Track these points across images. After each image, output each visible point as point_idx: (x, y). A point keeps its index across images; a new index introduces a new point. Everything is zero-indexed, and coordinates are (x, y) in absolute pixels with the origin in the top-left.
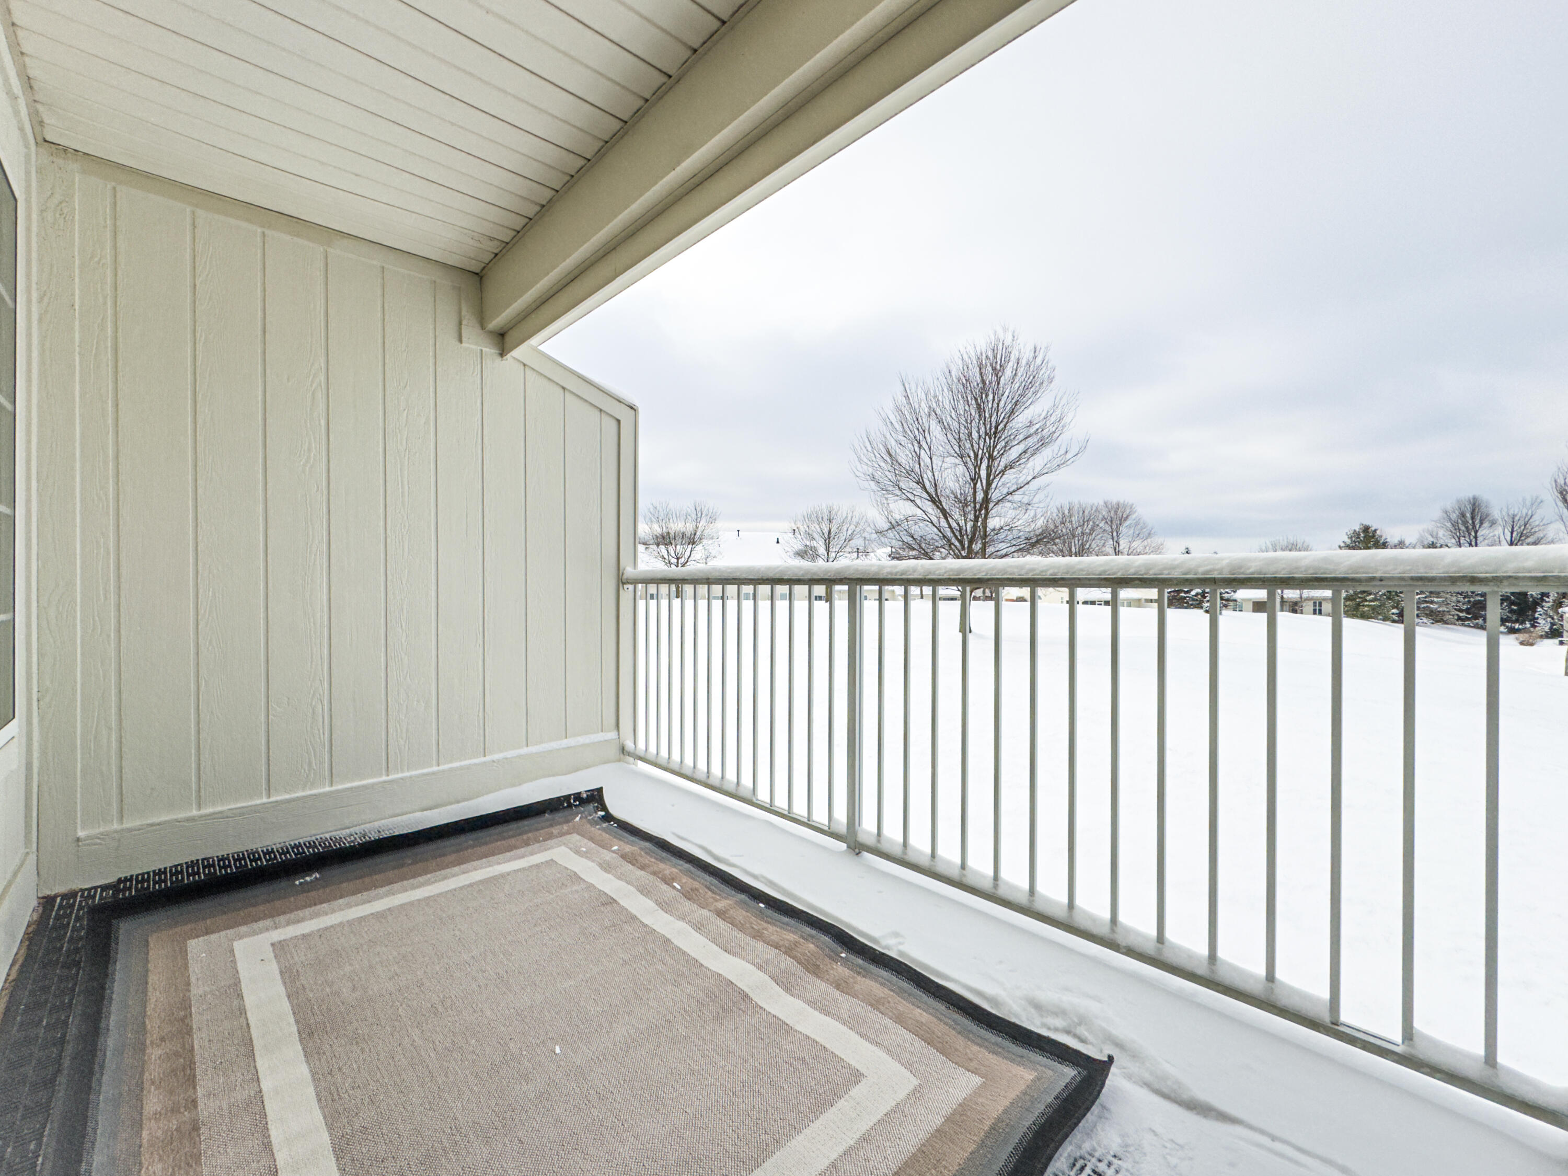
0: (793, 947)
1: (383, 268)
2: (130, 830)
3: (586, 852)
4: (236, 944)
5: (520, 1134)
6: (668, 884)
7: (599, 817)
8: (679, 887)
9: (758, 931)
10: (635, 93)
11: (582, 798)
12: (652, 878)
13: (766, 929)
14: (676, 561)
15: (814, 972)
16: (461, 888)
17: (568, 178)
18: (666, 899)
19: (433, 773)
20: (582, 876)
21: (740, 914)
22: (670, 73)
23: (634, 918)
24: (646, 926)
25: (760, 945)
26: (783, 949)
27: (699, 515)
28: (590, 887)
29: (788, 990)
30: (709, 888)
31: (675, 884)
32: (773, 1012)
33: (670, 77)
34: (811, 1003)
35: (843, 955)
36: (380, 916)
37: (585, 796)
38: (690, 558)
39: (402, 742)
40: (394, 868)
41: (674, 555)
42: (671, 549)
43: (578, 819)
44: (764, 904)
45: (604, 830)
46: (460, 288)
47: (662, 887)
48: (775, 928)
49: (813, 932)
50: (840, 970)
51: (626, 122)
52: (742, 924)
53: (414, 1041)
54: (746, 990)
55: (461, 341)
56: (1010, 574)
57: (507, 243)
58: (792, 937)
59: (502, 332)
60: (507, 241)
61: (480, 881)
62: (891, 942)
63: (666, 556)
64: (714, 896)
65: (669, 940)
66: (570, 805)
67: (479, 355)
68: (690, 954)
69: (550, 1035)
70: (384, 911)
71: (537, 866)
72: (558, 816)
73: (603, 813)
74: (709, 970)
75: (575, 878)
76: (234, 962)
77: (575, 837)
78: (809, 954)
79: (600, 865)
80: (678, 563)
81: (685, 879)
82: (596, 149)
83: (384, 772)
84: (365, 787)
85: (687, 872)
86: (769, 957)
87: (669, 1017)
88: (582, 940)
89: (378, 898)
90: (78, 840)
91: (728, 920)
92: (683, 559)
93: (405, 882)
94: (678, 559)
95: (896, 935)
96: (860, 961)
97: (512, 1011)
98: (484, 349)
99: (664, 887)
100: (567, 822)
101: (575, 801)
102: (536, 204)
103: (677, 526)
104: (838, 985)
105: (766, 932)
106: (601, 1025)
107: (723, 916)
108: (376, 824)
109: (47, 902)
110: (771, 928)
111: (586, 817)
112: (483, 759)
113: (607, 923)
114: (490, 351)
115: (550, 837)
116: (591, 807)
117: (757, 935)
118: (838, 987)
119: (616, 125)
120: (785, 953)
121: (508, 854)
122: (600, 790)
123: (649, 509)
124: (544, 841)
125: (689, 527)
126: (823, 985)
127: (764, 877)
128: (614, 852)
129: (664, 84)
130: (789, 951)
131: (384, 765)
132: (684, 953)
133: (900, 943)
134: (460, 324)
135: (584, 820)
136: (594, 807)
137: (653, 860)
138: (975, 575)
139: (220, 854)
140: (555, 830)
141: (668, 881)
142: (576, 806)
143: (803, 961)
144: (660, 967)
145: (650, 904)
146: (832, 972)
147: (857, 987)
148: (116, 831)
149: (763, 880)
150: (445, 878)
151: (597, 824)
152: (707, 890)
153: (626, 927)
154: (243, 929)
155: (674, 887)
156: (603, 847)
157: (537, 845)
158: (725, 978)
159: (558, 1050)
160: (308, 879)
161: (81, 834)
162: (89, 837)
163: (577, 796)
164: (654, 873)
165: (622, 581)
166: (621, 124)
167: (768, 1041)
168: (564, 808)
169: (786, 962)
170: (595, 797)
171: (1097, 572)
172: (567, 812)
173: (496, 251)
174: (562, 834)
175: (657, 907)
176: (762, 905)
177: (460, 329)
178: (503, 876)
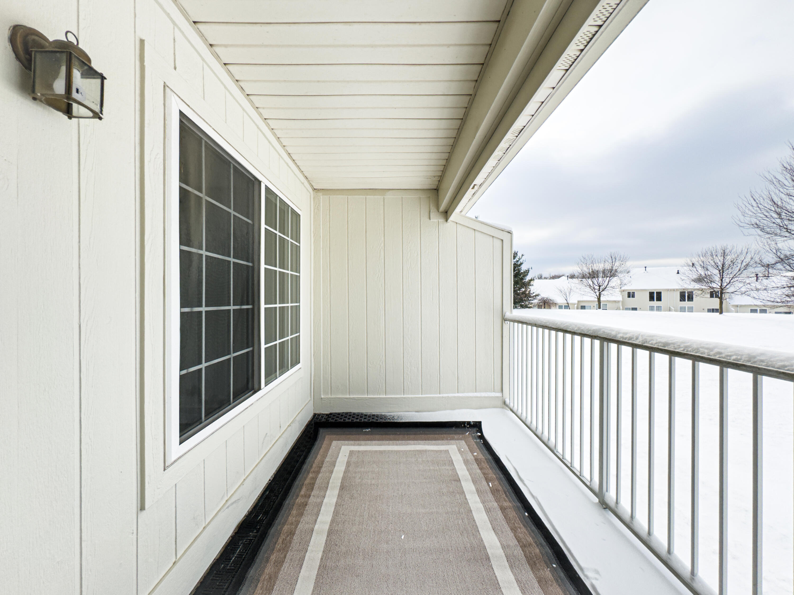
0: (528, 545)
1: (402, 197)
2: (333, 398)
3: (463, 452)
4: (343, 447)
5: (374, 563)
6: (487, 482)
7: (477, 436)
8: (491, 486)
9: (516, 527)
10: (460, 107)
11: (471, 425)
12: (482, 475)
13: (520, 528)
14: (598, 287)
15: (531, 566)
16: (410, 451)
17: (451, 147)
18: (482, 489)
19: (419, 398)
20: (454, 463)
21: (512, 514)
22: (471, 94)
23: (463, 492)
24: (466, 499)
25: (511, 535)
26: (521, 544)
27: (614, 260)
28: (454, 469)
29: (511, 567)
30: (505, 493)
31: (490, 484)
32: (496, 574)
33: (471, 95)
34: (517, 581)
35: (554, 566)
36: (381, 452)
37: (472, 423)
38: (608, 286)
39: (409, 383)
40: (393, 434)
41: (597, 285)
42: (595, 281)
43: (467, 434)
44: (528, 513)
45: (476, 442)
46: (429, 197)
47: (484, 482)
48: (525, 530)
49: (544, 543)
50: (547, 573)
51: (462, 119)
52: (510, 520)
53: (365, 507)
54: (490, 555)
55: (430, 219)
56: (702, 353)
57: (441, 176)
58: (530, 539)
59: (446, 211)
60: (441, 175)
61: (417, 450)
62: (590, 574)
63: (592, 285)
64: (506, 498)
65: (471, 511)
66: (465, 426)
67: (437, 223)
68: (477, 523)
69: (404, 529)
70: (383, 451)
71: (441, 451)
72: (459, 430)
73: (479, 434)
74: (480, 535)
75: (451, 463)
76: (339, 453)
77: (463, 442)
78: (533, 554)
79: (464, 460)
80: (599, 289)
81: (496, 483)
82: (457, 132)
83: (403, 394)
84: (396, 398)
85: (499, 479)
86: (511, 544)
87: (450, 549)
88: (438, 493)
89: (384, 445)
90: (322, 398)
91: (504, 514)
92: (603, 286)
93: (395, 442)
94: (600, 286)
95: (597, 572)
96: (562, 575)
97: (398, 511)
98: (439, 220)
99: (484, 483)
100: (463, 434)
101: (467, 425)
102: (444, 160)
103: (599, 267)
104: (540, 581)
105: (519, 530)
106: (423, 535)
107: (503, 510)
108: (399, 413)
109: (315, 415)
110: (524, 530)
111: (472, 434)
112: (439, 395)
113: (451, 490)
114: (442, 220)
115: (453, 439)
116: (475, 430)
117: (514, 530)
118: (539, 582)
119: (459, 121)
120: (521, 547)
121: (434, 442)
122: (480, 423)
123: (581, 259)
124: (450, 440)
125: (608, 266)
126: (531, 575)
127: (537, 499)
128: (474, 456)
129: (470, 99)
130: (523, 547)
131: (403, 391)
132: (474, 520)
133: (596, 579)
134: (430, 212)
135: (470, 435)
136: (476, 430)
137: (488, 467)
138: (676, 349)
139: (354, 412)
140: (456, 437)
141: (488, 480)
142: (468, 427)
143: (528, 556)
144: (460, 522)
145: (473, 488)
146: (541, 571)
147: (551, 588)
148: (330, 398)
149: (536, 500)
150: (407, 444)
151: (476, 439)
152: (503, 493)
153: (458, 495)
154: (346, 442)
155: (489, 485)
156: (471, 451)
157: (446, 441)
158: (483, 543)
159: (403, 537)
160: (367, 430)
161: (322, 396)
162: (324, 398)
163: (469, 423)
164: (484, 474)
165: (504, 319)
166: (461, 120)
167: (485, 587)
168: (462, 427)
169: (519, 552)
170: (477, 426)
171: (776, 366)
172: (463, 429)
173: (439, 180)
174: (458, 439)
175: (476, 492)
176: (526, 514)
177: (430, 214)
178: (426, 451)
